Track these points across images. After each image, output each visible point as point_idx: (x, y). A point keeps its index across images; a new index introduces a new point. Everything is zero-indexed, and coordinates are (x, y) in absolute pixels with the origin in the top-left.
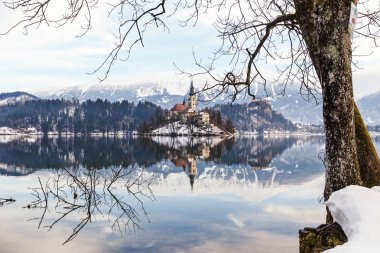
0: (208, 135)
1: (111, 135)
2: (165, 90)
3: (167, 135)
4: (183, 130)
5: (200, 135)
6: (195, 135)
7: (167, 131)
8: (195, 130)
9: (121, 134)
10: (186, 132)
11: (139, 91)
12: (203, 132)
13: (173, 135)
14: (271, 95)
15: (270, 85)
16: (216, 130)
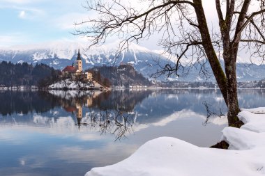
0: (92, 89)
2: (55, 55)
3: (60, 89)
4: (73, 85)
5: (86, 89)
6: (81, 89)
7: (61, 86)
8: (82, 85)
9: (22, 88)
10: (75, 87)
11: (35, 55)
12: (87, 87)
13: (65, 89)
14: (134, 60)
15: (133, 53)
16: (97, 85)
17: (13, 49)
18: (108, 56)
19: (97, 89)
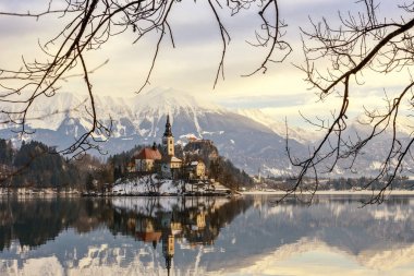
0: (210, 195)
3: (141, 195)
4: (167, 187)
5: (198, 195)
7: (141, 189)
8: (189, 187)
10: (174, 190)
12: (201, 190)
14: (193, 130)
15: (191, 114)
16: (219, 187)
18: (137, 123)
19: (220, 195)
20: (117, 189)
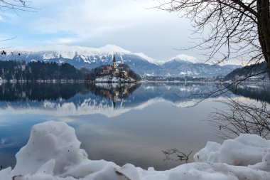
0: (129, 82)
1: (49, 81)
2: (60, 56)
3: (105, 82)
4: (114, 79)
5: (125, 82)
6: (122, 82)
7: (106, 80)
8: (122, 79)
10: (116, 80)
13: (109, 82)
14: (120, 60)
15: (120, 55)
16: (132, 80)
17: (27, 51)
19: (133, 82)
20: (97, 80)
